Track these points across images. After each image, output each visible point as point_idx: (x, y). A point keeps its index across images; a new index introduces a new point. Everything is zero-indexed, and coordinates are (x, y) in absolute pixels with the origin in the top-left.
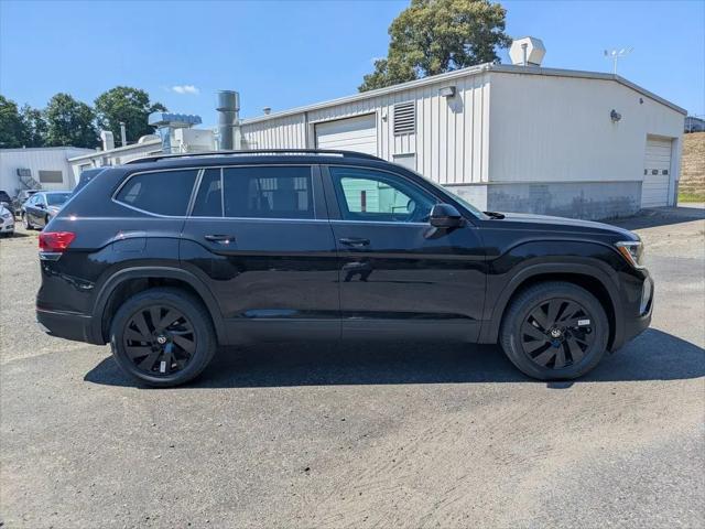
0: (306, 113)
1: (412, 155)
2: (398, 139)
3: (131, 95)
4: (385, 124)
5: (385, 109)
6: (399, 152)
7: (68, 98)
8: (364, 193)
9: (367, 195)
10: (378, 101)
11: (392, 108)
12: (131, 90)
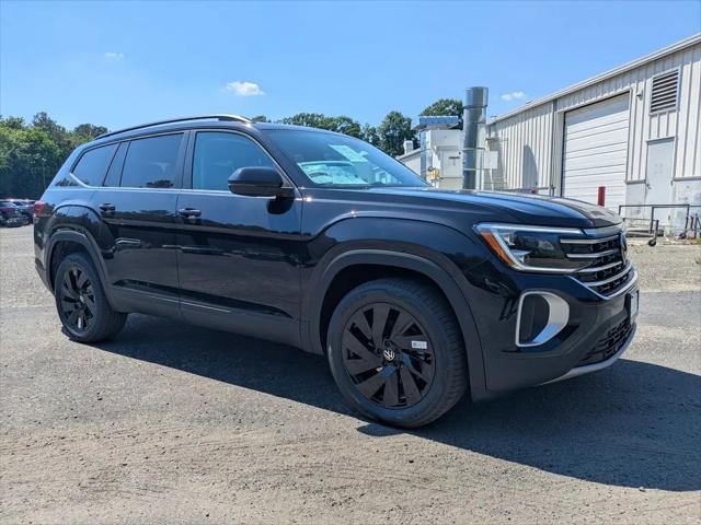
0: (555, 101)
1: (670, 139)
2: (655, 120)
3: (451, 107)
4: (640, 103)
5: (642, 84)
6: (654, 137)
7: (398, 114)
8: (602, 190)
9: (606, 193)
10: (634, 76)
11: (650, 82)
12: (451, 102)
